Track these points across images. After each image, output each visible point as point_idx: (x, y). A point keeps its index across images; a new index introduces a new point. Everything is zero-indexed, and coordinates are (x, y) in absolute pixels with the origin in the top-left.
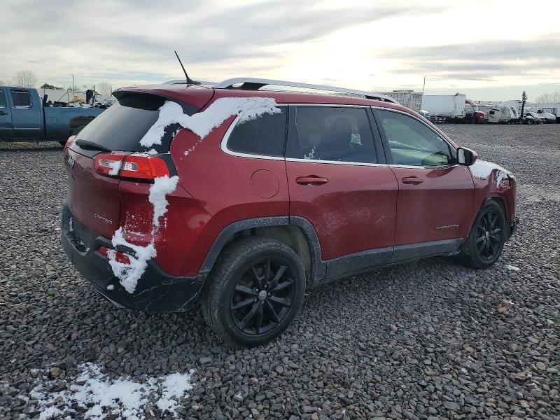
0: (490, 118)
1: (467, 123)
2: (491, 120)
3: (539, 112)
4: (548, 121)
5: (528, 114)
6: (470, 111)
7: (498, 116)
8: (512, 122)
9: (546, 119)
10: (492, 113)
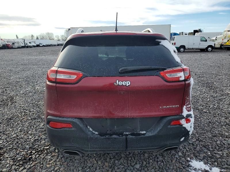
0: (13, 46)
1: (4, 49)
2: (14, 47)
3: (30, 43)
4: (34, 46)
5: (27, 44)
6: (4, 43)
7: (16, 45)
8: (23, 47)
9: (33, 45)
10: (13, 44)
